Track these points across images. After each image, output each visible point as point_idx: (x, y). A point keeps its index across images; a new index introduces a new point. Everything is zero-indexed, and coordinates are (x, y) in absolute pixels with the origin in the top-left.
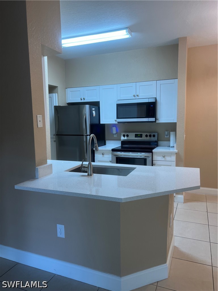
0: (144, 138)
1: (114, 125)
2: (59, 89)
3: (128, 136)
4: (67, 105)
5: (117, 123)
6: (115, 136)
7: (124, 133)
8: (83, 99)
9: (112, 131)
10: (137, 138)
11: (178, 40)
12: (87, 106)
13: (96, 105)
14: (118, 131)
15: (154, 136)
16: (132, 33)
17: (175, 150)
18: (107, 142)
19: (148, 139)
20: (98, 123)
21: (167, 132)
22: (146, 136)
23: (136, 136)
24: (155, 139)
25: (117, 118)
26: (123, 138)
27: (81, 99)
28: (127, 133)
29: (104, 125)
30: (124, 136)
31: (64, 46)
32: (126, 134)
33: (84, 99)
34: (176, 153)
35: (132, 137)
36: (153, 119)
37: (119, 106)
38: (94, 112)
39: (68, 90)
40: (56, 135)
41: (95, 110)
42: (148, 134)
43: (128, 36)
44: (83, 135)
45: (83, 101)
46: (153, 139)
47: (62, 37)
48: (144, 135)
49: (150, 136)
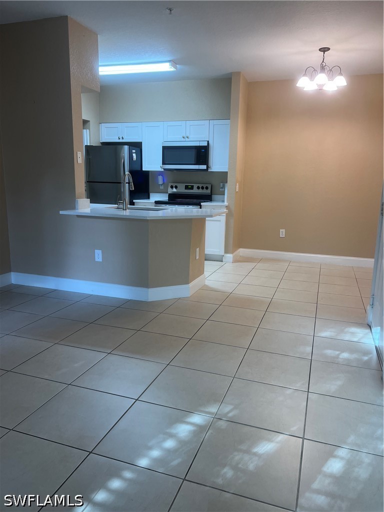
0: (195, 191)
1: (160, 173)
2: (92, 124)
3: (176, 187)
4: (100, 145)
5: (163, 170)
6: (162, 188)
7: (172, 184)
8: (121, 138)
9: (158, 180)
10: (187, 191)
11: (231, 74)
12: (126, 148)
13: (137, 146)
14: (165, 181)
15: (207, 188)
16: (177, 66)
17: (226, 203)
18: (151, 195)
19: (200, 191)
20: (140, 169)
21: (222, 184)
22: (198, 188)
23: (187, 187)
24: (209, 191)
25: (164, 163)
26: (170, 191)
27: (119, 138)
28: (176, 184)
29: (147, 173)
30: (172, 187)
31: (100, 73)
32: (174, 185)
33: (123, 138)
34: (227, 206)
35: (181, 189)
36: (204, 167)
37: (165, 149)
38: (134, 155)
39: (103, 126)
40: (87, 182)
41: (135, 153)
42: (200, 186)
43: (173, 69)
44: (120, 183)
45: (121, 141)
46: (205, 191)
47: (100, 64)
48: (195, 186)
49: (203, 188)
